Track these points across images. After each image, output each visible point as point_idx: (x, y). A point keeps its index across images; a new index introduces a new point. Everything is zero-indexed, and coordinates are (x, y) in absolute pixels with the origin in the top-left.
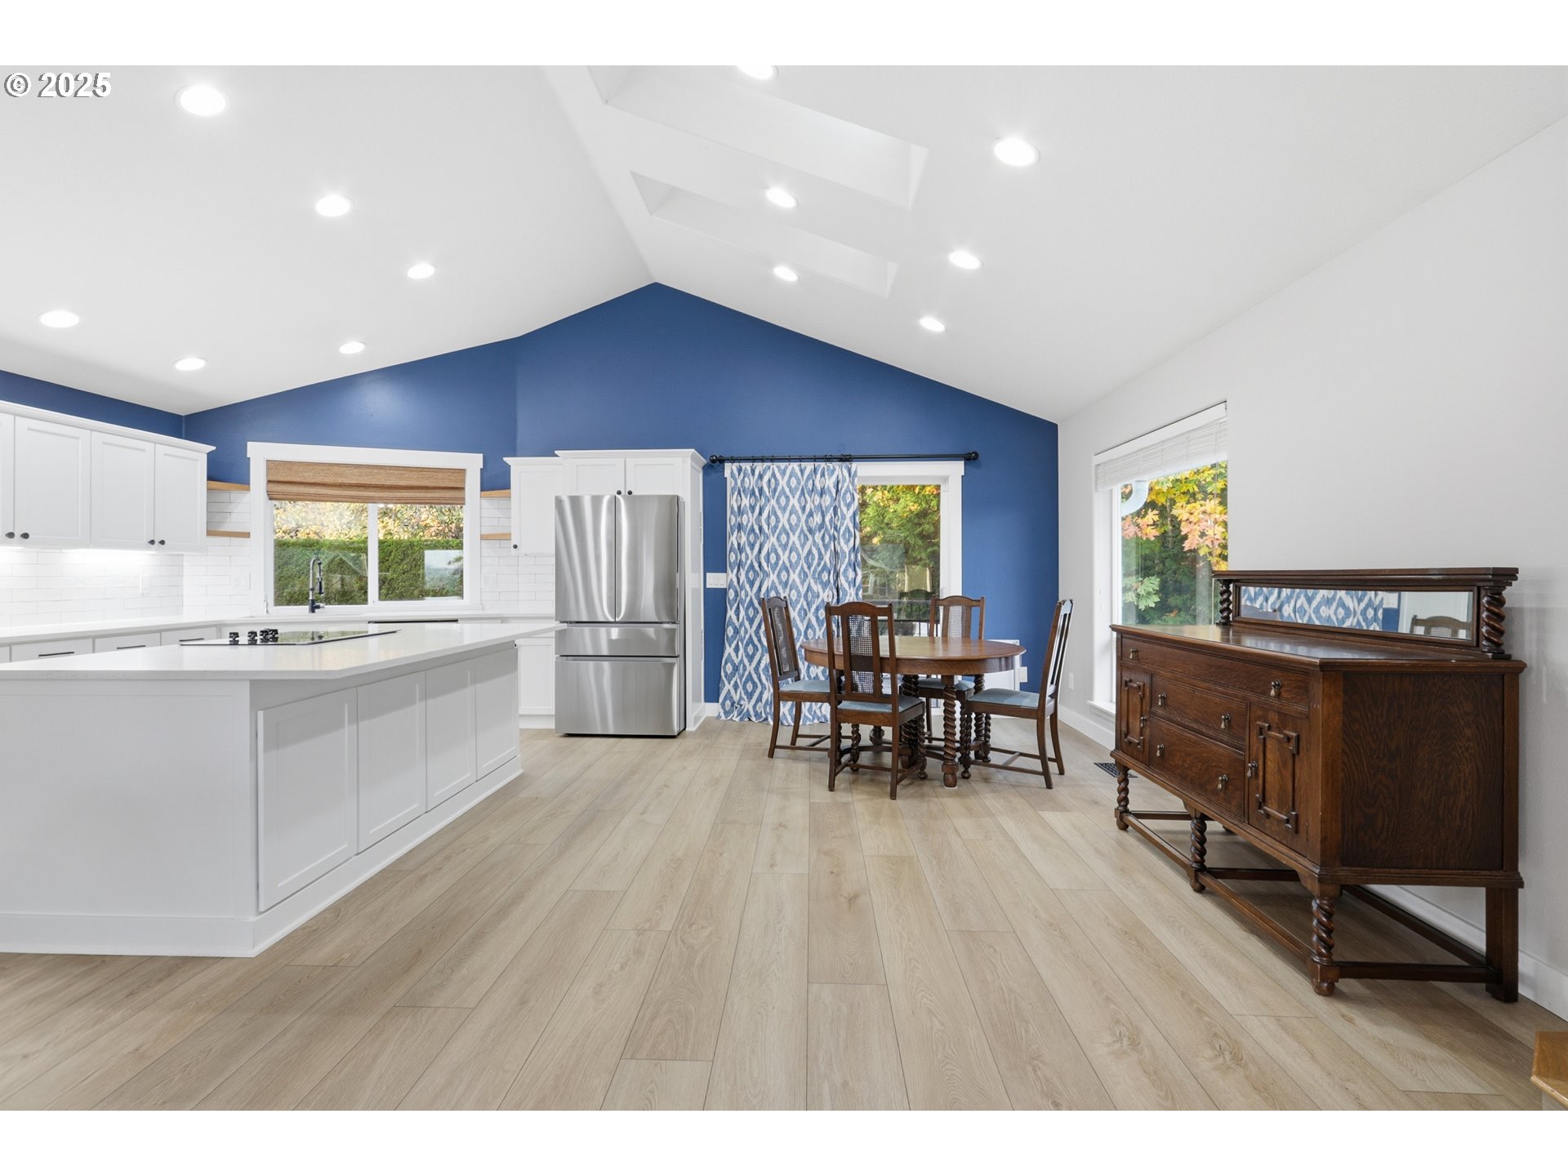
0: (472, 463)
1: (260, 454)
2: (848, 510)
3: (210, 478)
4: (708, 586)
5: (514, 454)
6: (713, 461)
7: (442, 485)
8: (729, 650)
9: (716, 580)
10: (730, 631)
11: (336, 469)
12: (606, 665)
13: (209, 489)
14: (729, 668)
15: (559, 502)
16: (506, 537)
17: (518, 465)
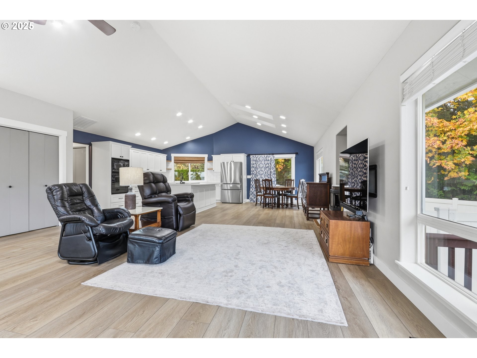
0: (206, 156)
1: (173, 155)
2: (273, 164)
3: (167, 160)
4: (247, 178)
5: (213, 155)
6: (248, 155)
7: (201, 160)
8: (251, 189)
9: (249, 177)
10: (251, 186)
11: (184, 158)
12: (229, 191)
13: (167, 162)
14: (251, 193)
15: (221, 163)
16: (212, 169)
17: (214, 156)
